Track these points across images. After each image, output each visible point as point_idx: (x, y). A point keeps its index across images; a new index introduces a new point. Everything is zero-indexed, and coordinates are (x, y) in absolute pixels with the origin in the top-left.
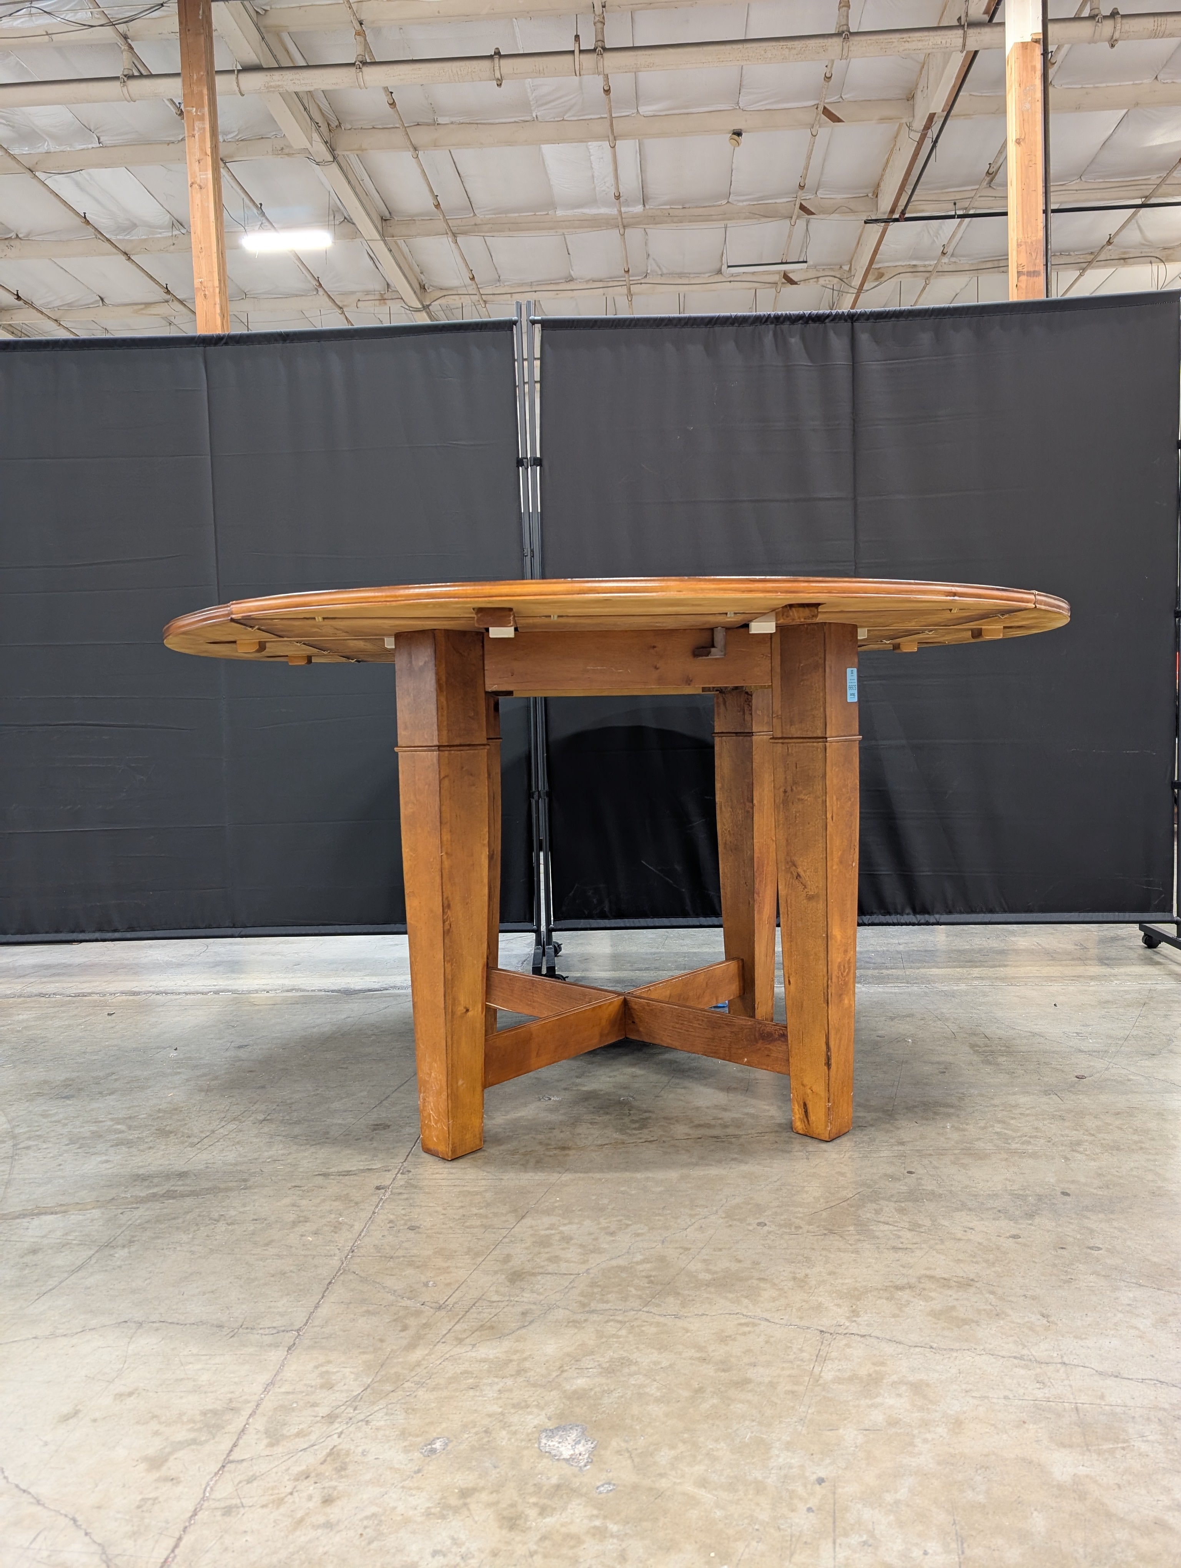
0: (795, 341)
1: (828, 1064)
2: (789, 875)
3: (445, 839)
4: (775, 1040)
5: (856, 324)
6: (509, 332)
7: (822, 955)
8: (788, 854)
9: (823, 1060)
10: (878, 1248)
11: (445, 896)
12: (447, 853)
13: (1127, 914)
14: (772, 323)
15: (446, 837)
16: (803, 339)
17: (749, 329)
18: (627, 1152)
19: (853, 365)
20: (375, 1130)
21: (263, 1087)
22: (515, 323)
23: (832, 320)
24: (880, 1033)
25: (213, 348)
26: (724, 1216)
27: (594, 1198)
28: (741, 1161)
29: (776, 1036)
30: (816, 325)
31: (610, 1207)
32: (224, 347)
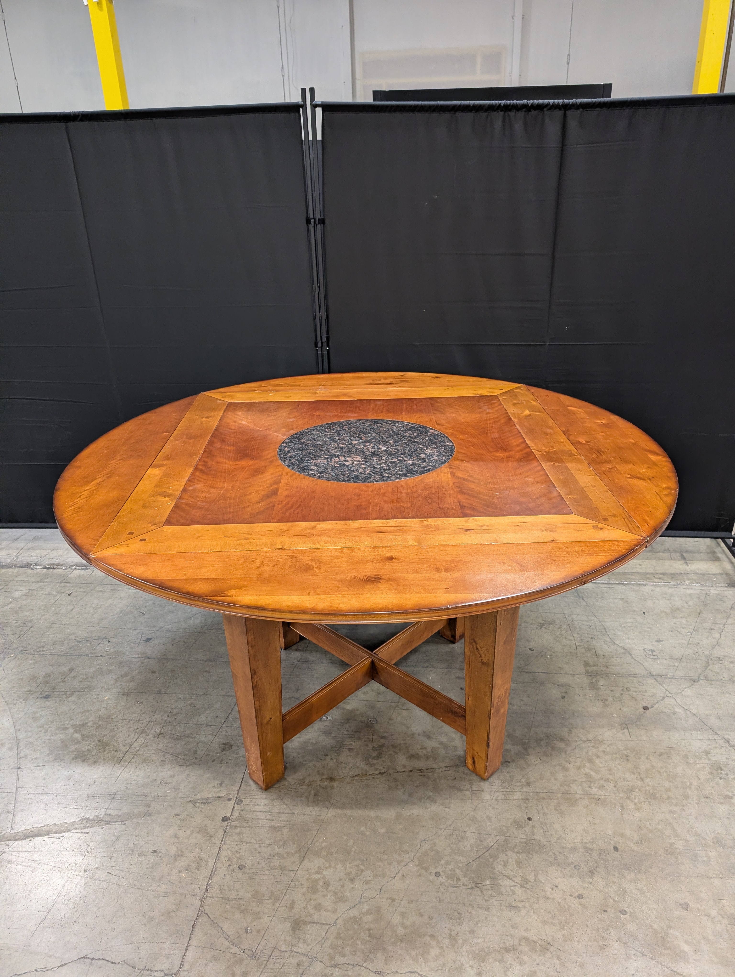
0: (518, 126)
1: (488, 745)
2: (472, 646)
3: (250, 639)
5: (569, 113)
6: (297, 114)
8: (471, 635)
9: (485, 744)
10: (501, 904)
11: (252, 669)
13: (703, 532)
14: (501, 111)
16: (525, 124)
17: (484, 115)
18: (368, 786)
19: (562, 147)
20: (224, 750)
22: (302, 106)
25: (72, 123)
26: (417, 863)
27: (345, 838)
28: (433, 801)
29: (460, 715)
30: (537, 112)
31: (353, 850)
32: (81, 123)
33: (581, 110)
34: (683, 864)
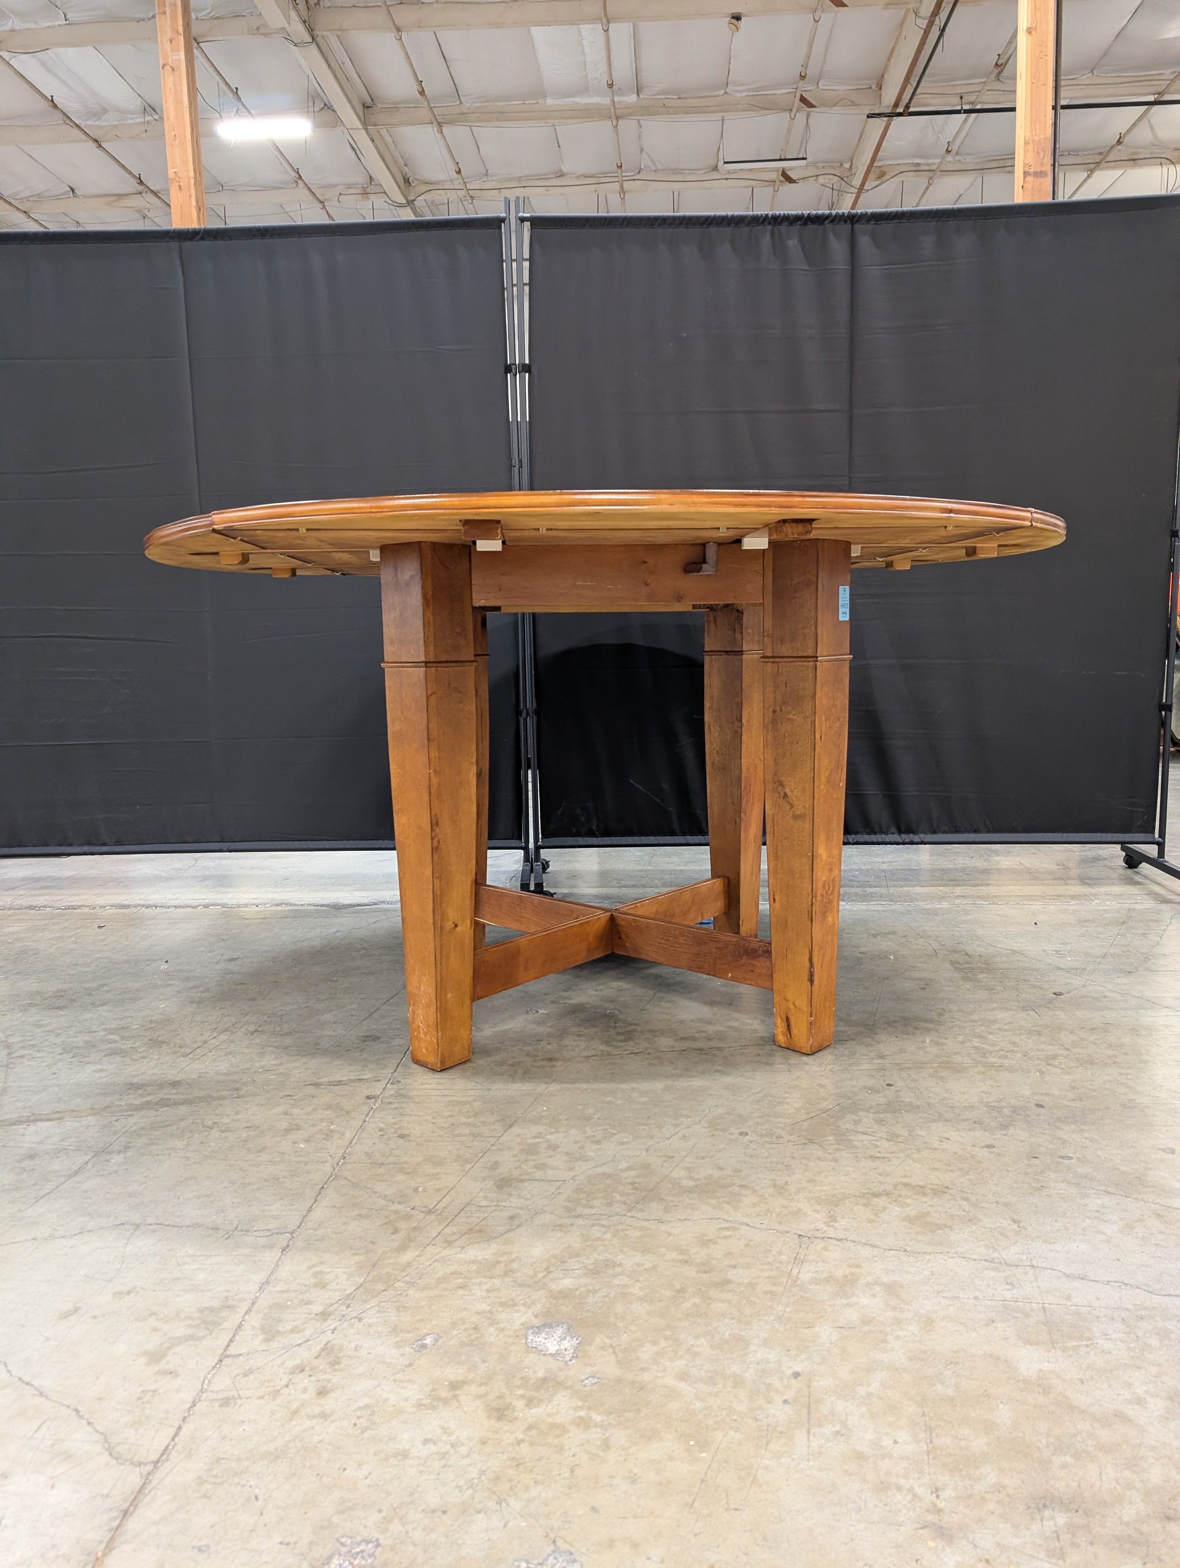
0: (792, 244)
1: (811, 981)
2: (776, 795)
3: (432, 756)
4: (760, 956)
5: (857, 226)
6: (497, 230)
7: (808, 873)
8: (775, 774)
9: (806, 976)
10: (856, 1156)
11: (433, 814)
12: (435, 771)
13: (1109, 835)
14: (769, 224)
15: (434, 754)
16: (802, 242)
17: (746, 230)
18: (613, 1064)
19: (852, 270)
20: (366, 1041)
21: (253, 999)
22: (503, 220)
23: (832, 222)
24: (863, 949)
25: (189, 243)
26: (706, 1125)
27: (580, 1107)
28: (724, 1073)
29: (760, 952)
30: (815, 226)
31: (596, 1116)
32: (202, 242)
33: (873, 222)
34: (1155, 1116)
